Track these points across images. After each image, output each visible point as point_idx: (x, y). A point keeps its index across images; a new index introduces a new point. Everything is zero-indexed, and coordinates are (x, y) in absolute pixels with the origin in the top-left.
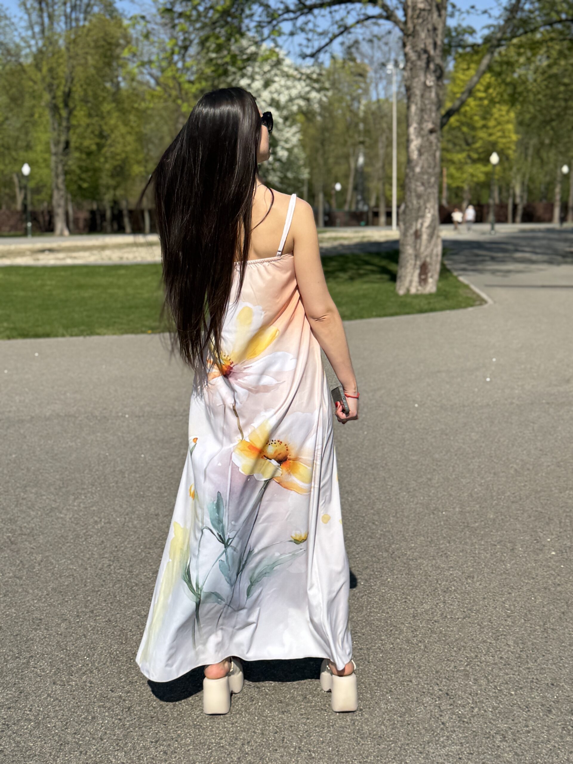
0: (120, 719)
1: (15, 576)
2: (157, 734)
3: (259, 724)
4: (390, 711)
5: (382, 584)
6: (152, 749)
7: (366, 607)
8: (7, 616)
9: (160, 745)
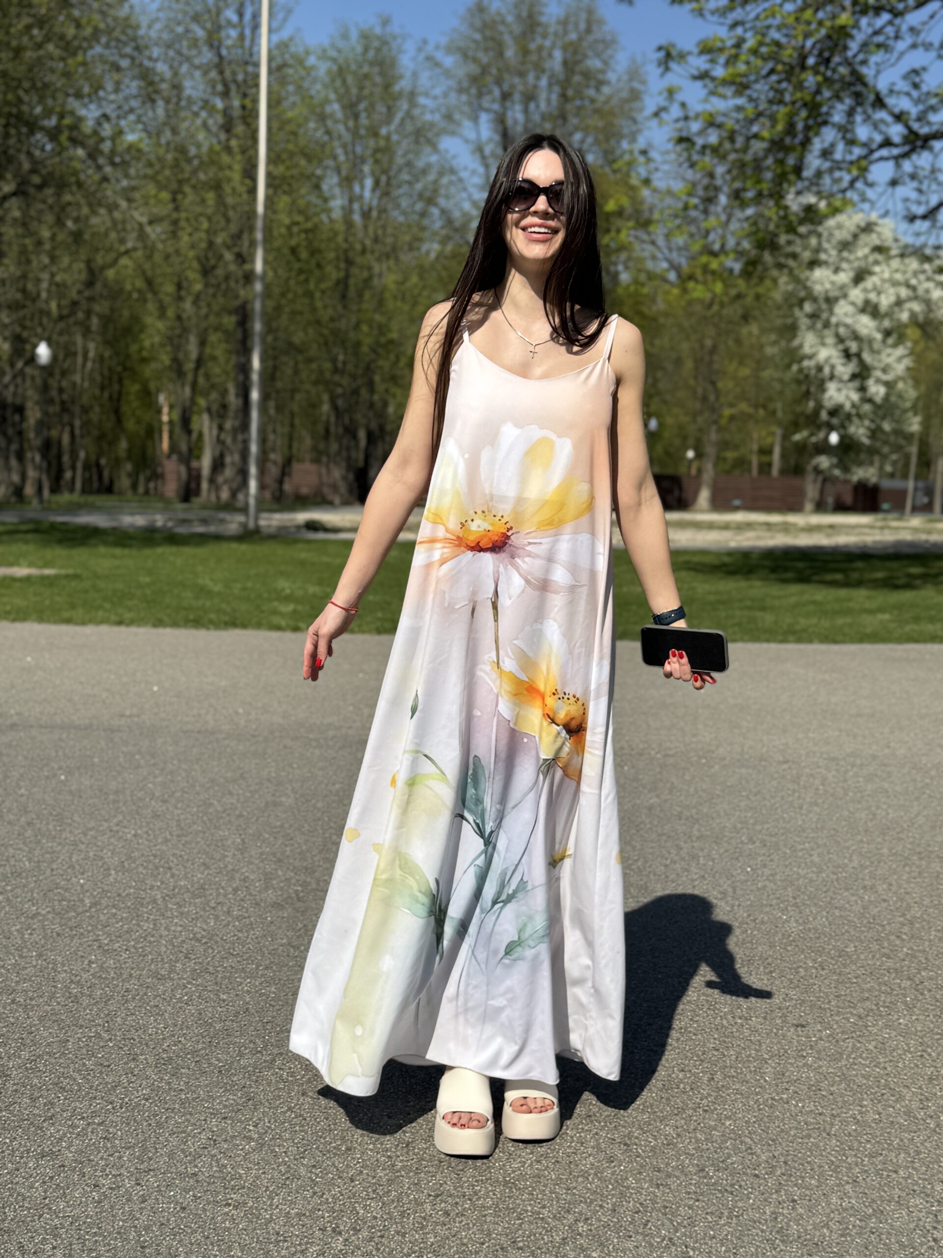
0: (389, 1157)
1: (290, 944)
2: (441, 1185)
3: (613, 1195)
4: (845, 1210)
5: (887, 1026)
6: (428, 1207)
7: (849, 1056)
8: (261, 995)
9: (442, 1201)
